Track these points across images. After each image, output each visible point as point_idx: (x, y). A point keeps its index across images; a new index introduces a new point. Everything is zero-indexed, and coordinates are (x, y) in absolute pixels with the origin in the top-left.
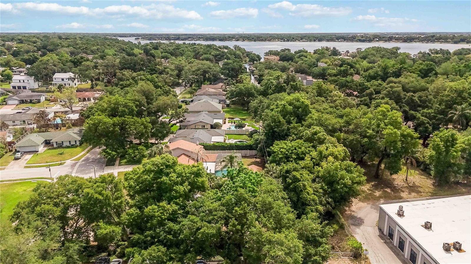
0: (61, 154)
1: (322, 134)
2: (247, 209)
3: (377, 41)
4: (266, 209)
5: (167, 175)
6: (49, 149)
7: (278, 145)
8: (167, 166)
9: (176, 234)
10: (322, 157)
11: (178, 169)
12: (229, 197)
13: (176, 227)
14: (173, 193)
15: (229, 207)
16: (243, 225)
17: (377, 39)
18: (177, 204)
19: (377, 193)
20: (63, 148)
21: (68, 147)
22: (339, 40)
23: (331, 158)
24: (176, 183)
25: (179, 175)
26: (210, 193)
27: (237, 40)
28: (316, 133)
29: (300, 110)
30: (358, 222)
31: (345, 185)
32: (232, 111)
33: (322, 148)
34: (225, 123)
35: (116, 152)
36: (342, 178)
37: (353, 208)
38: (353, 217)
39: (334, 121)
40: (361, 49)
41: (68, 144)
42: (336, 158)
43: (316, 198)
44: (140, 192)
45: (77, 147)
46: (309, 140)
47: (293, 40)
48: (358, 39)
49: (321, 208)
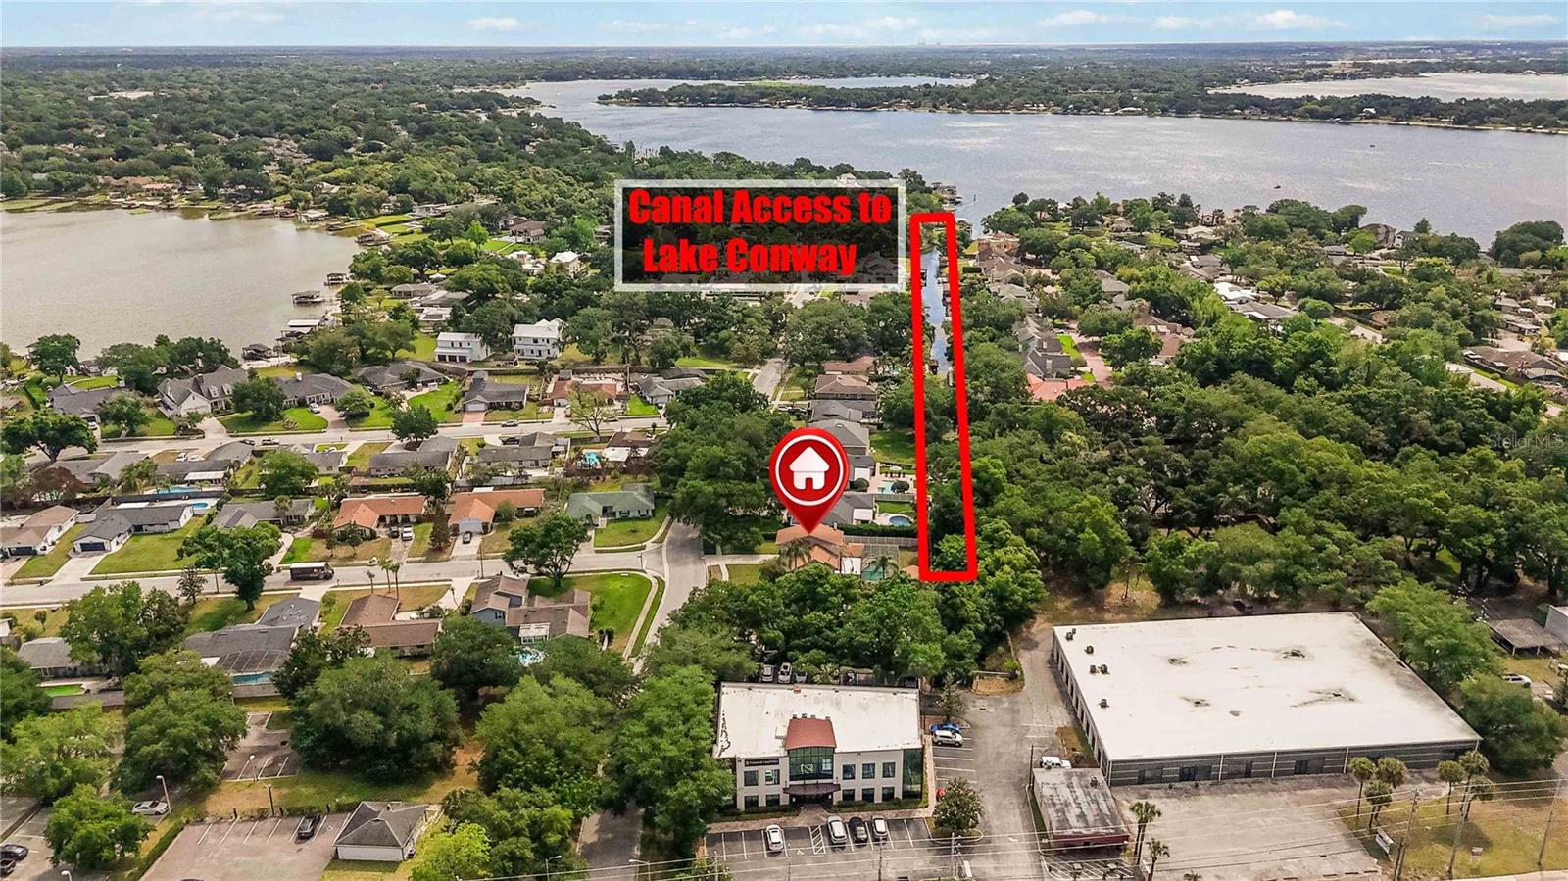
0: (634, 532)
1: (1007, 532)
2: (897, 623)
3: (1372, 116)
4: (916, 623)
5: (822, 585)
6: (611, 521)
7: (948, 541)
8: (821, 577)
9: (834, 641)
10: (999, 564)
11: (832, 579)
12: (882, 610)
13: (833, 635)
14: (828, 604)
15: (881, 620)
16: (893, 636)
17: (1372, 110)
18: (832, 614)
19: (1075, 612)
20: (631, 519)
21: (637, 519)
22: (1246, 112)
23: (1007, 568)
24: (831, 595)
25: (833, 587)
26: (863, 603)
27: (914, 107)
28: (997, 531)
29: (988, 486)
30: (1032, 645)
31: (1016, 602)
32: (887, 442)
33: (999, 553)
34: (874, 475)
35: (720, 534)
36: (1013, 593)
37: (1033, 630)
38: (1028, 640)
39: (1028, 512)
40: (1255, 208)
41: (637, 515)
42: (1014, 567)
43: (978, 615)
44: (795, 601)
45: (648, 519)
46: (989, 539)
47: (1095, 107)
48: (1307, 110)
49: (982, 627)
